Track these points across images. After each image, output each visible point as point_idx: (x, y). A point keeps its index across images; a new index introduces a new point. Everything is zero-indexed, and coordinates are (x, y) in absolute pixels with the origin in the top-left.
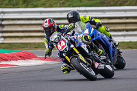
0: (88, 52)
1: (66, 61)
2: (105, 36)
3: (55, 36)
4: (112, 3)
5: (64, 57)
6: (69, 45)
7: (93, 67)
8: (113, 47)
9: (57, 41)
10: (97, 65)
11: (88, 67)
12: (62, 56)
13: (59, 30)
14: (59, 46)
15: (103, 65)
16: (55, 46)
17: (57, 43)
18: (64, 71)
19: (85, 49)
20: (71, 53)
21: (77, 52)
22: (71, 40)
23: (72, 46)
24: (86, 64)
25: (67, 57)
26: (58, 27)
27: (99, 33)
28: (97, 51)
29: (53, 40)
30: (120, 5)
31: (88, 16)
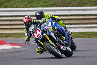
0: (55, 38)
1: (40, 45)
2: (62, 28)
3: (32, 28)
4: (60, 4)
5: (39, 42)
6: (42, 34)
7: (59, 49)
8: (68, 35)
9: (34, 31)
10: (62, 47)
11: (56, 49)
12: (37, 42)
13: (34, 23)
14: (35, 34)
15: (65, 48)
16: (32, 34)
17: (34, 32)
18: (38, 52)
19: (54, 36)
20: (44, 39)
21: (49, 39)
22: (43, 30)
23: (45, 34)
24: (55, 47)
25: (41, 43)
26: (34, 21)
27: (58, 25)
28: (61, 38)
29: (31, 30)
30: (66, 6)
31: (50, 14)
